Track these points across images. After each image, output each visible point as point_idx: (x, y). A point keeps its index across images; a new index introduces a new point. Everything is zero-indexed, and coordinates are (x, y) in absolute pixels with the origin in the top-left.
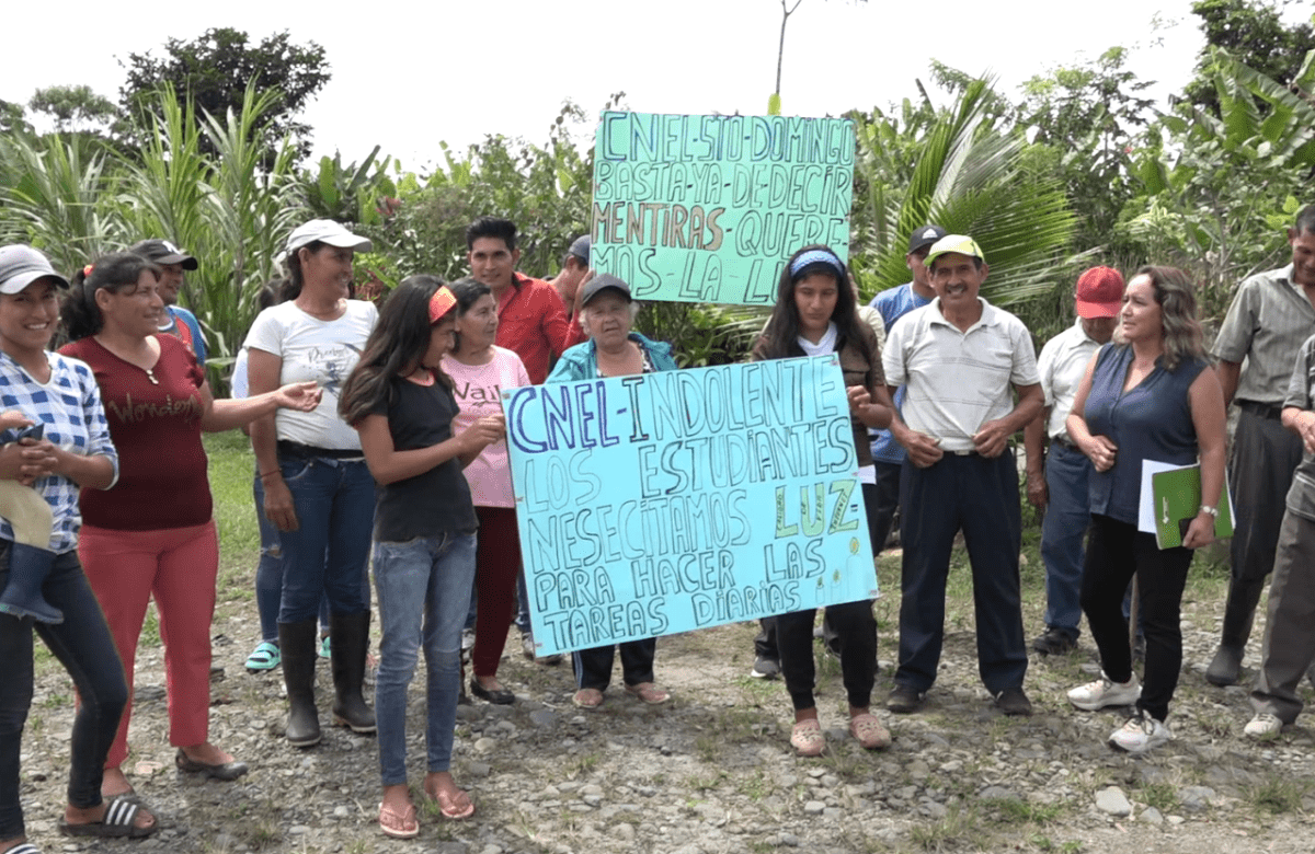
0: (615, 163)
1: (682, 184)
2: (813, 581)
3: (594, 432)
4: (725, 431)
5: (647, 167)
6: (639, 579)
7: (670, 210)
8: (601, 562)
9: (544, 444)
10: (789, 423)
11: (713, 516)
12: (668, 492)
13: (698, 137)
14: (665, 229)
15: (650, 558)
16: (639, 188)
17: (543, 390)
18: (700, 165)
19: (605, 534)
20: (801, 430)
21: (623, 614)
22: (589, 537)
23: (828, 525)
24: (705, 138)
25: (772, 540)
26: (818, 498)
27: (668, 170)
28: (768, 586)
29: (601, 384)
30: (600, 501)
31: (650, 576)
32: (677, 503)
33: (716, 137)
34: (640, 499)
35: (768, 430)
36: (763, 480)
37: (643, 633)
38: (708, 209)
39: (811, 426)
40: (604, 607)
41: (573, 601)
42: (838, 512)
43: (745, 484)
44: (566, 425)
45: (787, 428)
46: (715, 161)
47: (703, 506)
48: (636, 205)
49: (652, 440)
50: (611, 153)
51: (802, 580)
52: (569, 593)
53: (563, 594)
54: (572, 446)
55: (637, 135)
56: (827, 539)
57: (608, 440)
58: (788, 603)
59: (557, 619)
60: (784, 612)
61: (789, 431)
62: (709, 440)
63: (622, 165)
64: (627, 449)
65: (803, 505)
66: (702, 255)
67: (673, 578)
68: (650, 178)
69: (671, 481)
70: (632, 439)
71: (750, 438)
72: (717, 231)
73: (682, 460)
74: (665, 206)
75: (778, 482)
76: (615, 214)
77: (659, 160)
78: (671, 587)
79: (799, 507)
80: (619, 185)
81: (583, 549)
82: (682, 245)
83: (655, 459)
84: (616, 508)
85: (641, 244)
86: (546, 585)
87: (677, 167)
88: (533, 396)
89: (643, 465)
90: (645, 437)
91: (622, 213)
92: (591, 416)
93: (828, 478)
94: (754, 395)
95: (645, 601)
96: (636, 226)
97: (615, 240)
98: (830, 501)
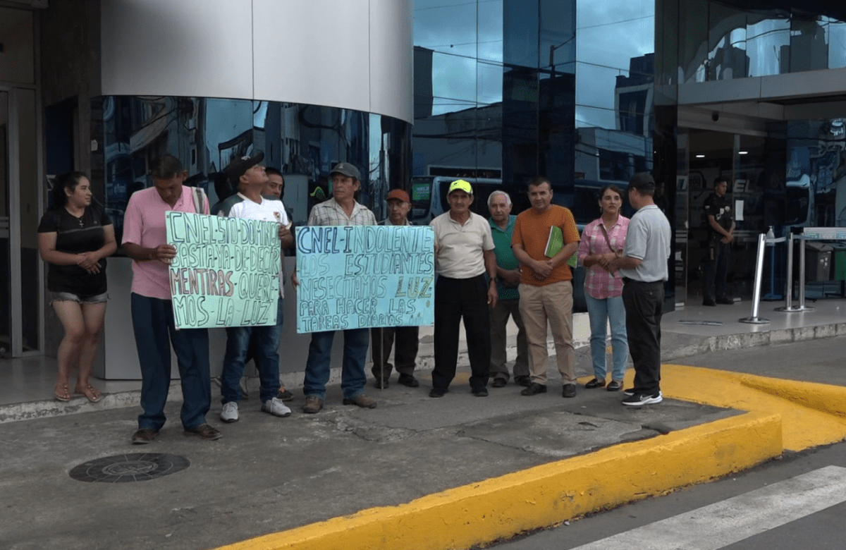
0: (179, 244)
1: (212, 257)
2: (409, 316)
3: (330, 247)
4: (383, 252)
5: (194, 246)
6: (339, 306)
7: (208, 272)
8: (325, 299)
9: (310, 250)
10: (410, 251)
11: (371, 285)
12: (355, 274)
13: (217, 229)
14: (208, 284)
15: (344, 299)
16: (192, 260)
17: (313, 229)
18: (219, 245)
19: (329, 288)
20: (414, 255)
21: (331, 320)
22: (322, 288)
23: (418, 294)
24: (221, 230)
25: (393, 297)
26: (416, 283)
27: (205, 248)
28: (389, 315)
29: (336, 228)
30: (328, 274)
31: (343, 306)
32: (358, 278)
33: (225, 229)
34: (343, 275)
35: (401, 254)
36: (395, 273)
37: (338, 327)
38: (225, 271)
39: (419, 254)
40: (324, 316)
41: (314, 313)
42: (423, 290)
43: (387, 274)
44: (319, 244)
45: (409, 254)
46: (226, 244)
47: (368, 281)
48: (192, 269)
49: (352, 253)
50: (176, 238)
51: (404, 314)
52: (312, 310)
53: (311, 310)
54: (320, 252)
55: (188, 226)
56: (417, 299)
57: (335, 251)
58: (397, 323)
59: (307, 319)
60: (394, 326)
61: (409, 255)
62: (375, 255)
63: (183, 245)
64: (342, 255)
65: (409, 285)
66: (226, 299)
67: (352, 308)
68: (197, 253)
69: (357, 269)
70: (345, 251)
71: (393, 255)
72: (231, 286)
73: (363, 261)
74: (206, 270)
75: (401, 275)
76: (183, 276)
77: (201, 243)
78: (351, 310)
79: (407, 286)
80: (182, 258)
81: (320, 293)
82: (217, 294)
83: (352, 260)
84: (334, 279)
85: (198, 294)
86: (304, 306)
87: (209, 247)
88: (308, 230)
89: (347, 262)
90: (350, 251)
91: (186, 275)
92: (329, 241)
93: (421, 276)
94: (398, 239)
95: (340, 316)
96: (194, 283)
97: (185, 292)
98: (421, 285)
